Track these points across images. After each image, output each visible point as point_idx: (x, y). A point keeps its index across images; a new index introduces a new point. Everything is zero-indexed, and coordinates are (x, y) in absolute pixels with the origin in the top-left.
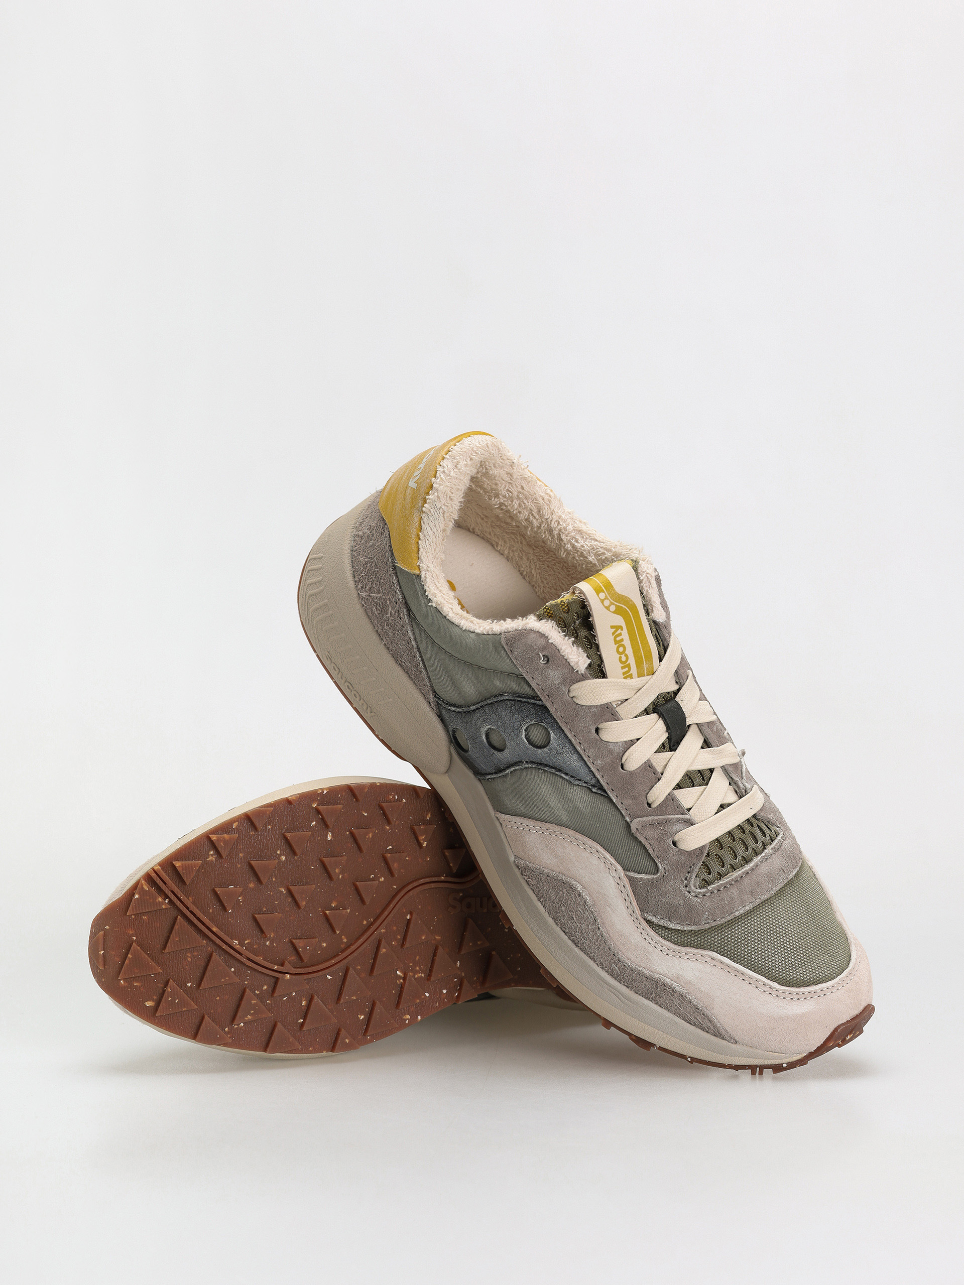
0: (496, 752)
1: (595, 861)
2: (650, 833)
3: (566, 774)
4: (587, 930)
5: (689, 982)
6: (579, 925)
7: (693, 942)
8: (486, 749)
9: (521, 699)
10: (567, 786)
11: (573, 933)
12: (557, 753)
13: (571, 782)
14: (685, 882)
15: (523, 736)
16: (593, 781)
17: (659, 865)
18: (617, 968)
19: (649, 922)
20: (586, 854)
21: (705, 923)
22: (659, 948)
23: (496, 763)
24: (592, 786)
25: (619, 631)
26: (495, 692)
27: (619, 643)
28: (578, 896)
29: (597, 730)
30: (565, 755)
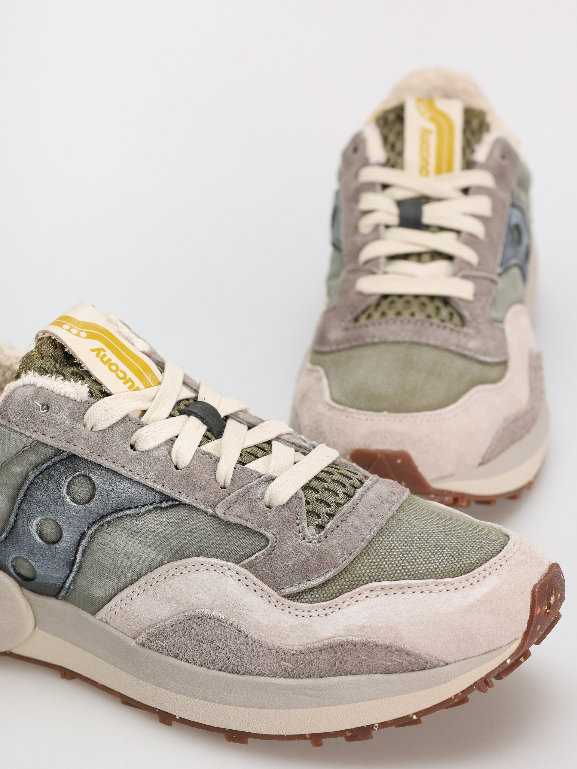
0: (57, 545)
1: (205, 575)
2: (238, 509)
3: (129, 509)
4: (238, 647)
5: (363, 627)
6: (227, 649)
7: (343, 587)
8: (47, 549)
9: (46, 465)
10: (136, 521)
11: (227, 662)
12: (109, 493)
13: (137, 514)
14: (300, 535)
15: (69, 501)
16: (158, 497)
17: (266, 533)
18: (287, 664)
19: (290, 597)
20: (193, 576)
21: (342, 562)
22: (315, 614)
23: (63, 558)
24: (159, 503)
25: (102, 353)
26: (19, 480)
27: (108, 363)
28: (209, 621)
29: (132, 447)
30: (116, 489)
